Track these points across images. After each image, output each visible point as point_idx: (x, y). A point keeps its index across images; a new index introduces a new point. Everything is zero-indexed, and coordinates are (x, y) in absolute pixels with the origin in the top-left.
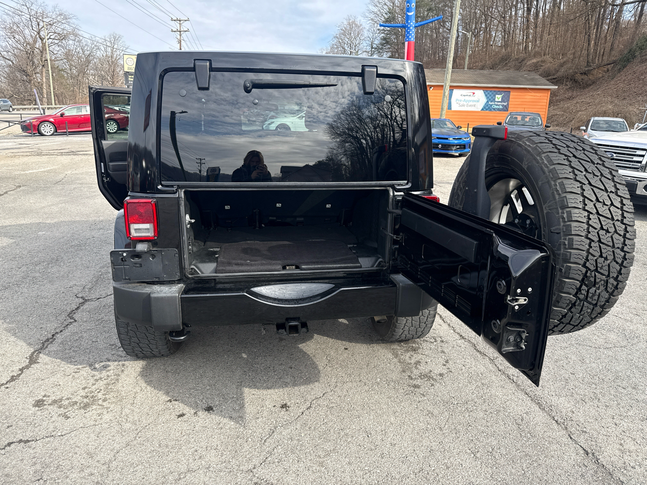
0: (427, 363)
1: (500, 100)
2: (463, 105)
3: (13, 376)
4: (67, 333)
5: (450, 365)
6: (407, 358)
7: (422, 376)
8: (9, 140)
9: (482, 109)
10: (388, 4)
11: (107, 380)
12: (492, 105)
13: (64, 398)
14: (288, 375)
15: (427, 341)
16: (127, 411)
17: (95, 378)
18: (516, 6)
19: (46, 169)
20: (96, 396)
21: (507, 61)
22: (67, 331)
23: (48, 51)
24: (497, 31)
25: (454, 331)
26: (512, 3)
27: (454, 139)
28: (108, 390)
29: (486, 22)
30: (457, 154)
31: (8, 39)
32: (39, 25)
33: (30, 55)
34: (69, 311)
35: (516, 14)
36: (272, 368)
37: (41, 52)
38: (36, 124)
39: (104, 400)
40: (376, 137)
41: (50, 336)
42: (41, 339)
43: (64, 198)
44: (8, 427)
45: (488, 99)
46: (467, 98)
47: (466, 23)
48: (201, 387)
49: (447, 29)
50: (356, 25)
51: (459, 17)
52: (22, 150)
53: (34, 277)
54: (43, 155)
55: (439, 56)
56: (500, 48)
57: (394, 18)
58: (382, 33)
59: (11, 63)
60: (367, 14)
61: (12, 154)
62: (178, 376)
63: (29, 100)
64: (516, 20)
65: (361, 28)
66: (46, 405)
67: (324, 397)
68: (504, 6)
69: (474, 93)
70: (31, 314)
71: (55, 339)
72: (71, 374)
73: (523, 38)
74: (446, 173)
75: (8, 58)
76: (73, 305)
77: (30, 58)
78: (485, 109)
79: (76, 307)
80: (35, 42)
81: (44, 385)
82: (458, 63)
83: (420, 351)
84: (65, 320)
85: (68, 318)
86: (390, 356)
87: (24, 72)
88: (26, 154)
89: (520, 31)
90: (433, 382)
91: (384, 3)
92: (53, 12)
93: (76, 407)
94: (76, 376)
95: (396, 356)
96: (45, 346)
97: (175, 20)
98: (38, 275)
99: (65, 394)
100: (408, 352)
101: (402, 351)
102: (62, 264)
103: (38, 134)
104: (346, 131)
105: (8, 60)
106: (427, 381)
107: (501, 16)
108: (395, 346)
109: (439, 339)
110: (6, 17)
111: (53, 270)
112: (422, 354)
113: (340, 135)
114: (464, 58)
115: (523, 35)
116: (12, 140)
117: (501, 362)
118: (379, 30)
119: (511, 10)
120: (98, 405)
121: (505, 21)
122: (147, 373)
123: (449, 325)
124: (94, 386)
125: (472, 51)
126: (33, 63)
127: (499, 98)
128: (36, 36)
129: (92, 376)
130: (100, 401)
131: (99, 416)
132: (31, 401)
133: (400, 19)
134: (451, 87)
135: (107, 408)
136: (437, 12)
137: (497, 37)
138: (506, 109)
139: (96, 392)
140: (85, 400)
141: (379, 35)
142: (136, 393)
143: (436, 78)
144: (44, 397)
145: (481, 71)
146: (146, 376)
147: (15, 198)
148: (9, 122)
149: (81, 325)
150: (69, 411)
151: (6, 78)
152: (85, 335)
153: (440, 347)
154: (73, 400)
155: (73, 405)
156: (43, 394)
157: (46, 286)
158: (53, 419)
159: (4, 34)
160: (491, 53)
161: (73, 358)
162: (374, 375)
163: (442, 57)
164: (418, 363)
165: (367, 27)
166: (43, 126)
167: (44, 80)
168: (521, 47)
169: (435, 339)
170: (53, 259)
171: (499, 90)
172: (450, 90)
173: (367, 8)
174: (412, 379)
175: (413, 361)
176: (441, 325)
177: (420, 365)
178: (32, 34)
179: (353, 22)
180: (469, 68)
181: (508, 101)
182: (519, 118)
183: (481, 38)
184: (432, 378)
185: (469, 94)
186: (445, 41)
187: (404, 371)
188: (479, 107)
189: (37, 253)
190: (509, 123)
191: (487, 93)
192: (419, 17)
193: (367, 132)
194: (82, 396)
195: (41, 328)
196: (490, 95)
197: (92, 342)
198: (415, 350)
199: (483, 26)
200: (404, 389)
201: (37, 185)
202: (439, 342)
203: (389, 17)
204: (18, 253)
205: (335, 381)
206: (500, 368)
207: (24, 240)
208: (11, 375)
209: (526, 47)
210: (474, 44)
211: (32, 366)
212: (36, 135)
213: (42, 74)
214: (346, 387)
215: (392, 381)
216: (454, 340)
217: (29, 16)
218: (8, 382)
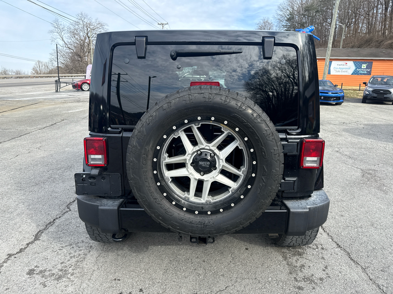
0: (309, 267)
1: (365, 68)
2: (339, 71)
3: (21, 249)
4: (63, 219)
5: (329, 271)
6: (294, 261)
7: (305, 279)
8: (65, 93)
9: (352, 74)
10: (290, 9)
11: (78, 258)
12: (359, 71)
13: (47, 270)
14: (201, 267)
15: (310, 247)
16: (84, 285)
17: (71, 255)
18: (377, 7)
19: (80, 110)
20: (68, 270)
21: (370, 43)
22: (63, 217)
23: (91, 44)
24: (363, 23)
25: (332, 239)
26: (374, 5)
27: (332, 93)
28: (76, 266)
29: (356, 18)
30: (334, 103)
31: (72, 38)
32: (87, 30)
33: (82, 46)
34: (68, 202)
35: (377, 12)
36: (190, 260)
37: (88, 45)
38: (80, 84)
39: (72, 275)
40: (280, 90)
41: (52, 220)
42: (46, 222)
43: (86, 128)
44: (7, 289)
45: (357, 67)
46: (341, 67)
47: (341, 19)
48: (138, 270)
49: (329, 23)
50: (269, 23)
51: (337, 15)
52: (70, 99)
53: (55, 178)
54: (80, 102)
55: (322, 41)
56: (365, 34)
57: (293, 18)
58: (285, 27)
59: (73, 51)
60: (276, 16)
61: (65, 101)
62: (125, 259)
63: (81, 71)
64: (377, 15)
65: (272, 25)
66: (35, 274)
67: (226, 290)
68: (369, 7)
69: (346, 63)
70: (45, 204)
71: (55, 223)
72: (57, 250)
73: (382, 27)
74: (327, 116)
75: (71, 48)
76: (72, 199)
77: (82, 48)
78: (354, 74)
79: (73, 200)
80: (85, 39)
81: (38, 257)
82: (335, 45)
83: (304, 256)
84: (64, 209)
85: (66, 208)
86: (281, 258)
87: (79, 56)
88: (71, 101)
89: (380, 23)
90: (314, 285)
91: (287, 9)
92: (95, 23)
93: (53, 278)
94: (60, 253)
95: (285, 258)
96: (47, 228)
97: (160, 24)
98: (57, 176)
99: (49, 267)
100: (295, 256)
101: (290, 254)
102: (73, 170)
103: (81, 90)
104: (258, 86)
105: (71, 49)
106: (309, 284)
107: (366, 14)
108: (285, 250)
109: (320, 247)
110: (71, 26)
111: (66, 174)
112: (306, 259)
113: (253, 90)
114: (339, 42)
115: (382, 25)
116: (66, 93)
117: (372, 272)
118: (283, 25)
119: (373, 10)
120: (67, 278)
121: (369, 17)
122: (105, 255)
123: (328, 234)
124: (68, 262)
125: (345, 37)
126: (84, 50)
127: (364, 66)
128: (86, 36)
129: (69, 254)
130: (69, 275)
131: (65, 287)
132: (27, 269)
133: (297, 18)
134: (330, 59)
135: (73, 281)
136: (322, 13)
137: (363, 28)
138: (369, 73)
139: (68, 267)
140: (60, 273)
141: (283, 28)
142: (94, 271)
143: (320, 54)
144: (35, 267)
145: (352, 49)
146: (104, 257)
147: (59, 127)
148: (66, 83)
149: (73, 214)
150: (48, 281)
151: (70, 59)
152: (73, 221)
153: (321, 254)
154: (53, 272)
155: (51, 276)
156: (35, 265)
157: (59, 184)
158: (36, 286)
159: (70, 36)
160: (359, 38)
161: (61, 239)
162: (267, 274)
163: (325, 41)
164: (303, 266)
165: (276, 24)
166: (84, 85)
167: (89, 60)
168: (380, 33)
169: (317, 246)
170: (68, 166)
171: (364, 62)
172: (330, 61)
173: (276, 13)
174: (297, 281)
175: (298, 265)
176: (322, 234)
177: (304, 268)
178: (84, 35)
179: (267, 22)
180: (343, 47)
181: (371, 68)
182: (379, 79)
183: (352, 28)
184: (314, 281)
185: (343, 64)
186: (327, 31)
187: (291, 273)
188: (350, 72)
189: (61, 162)
190: (371, 83)
191: (355, 63)
192: (310, 16)
193: (274, 87)
194: (59, 270)
195: (48, 214)
196: (358, 65)
197: (76, 227)
198: (300, 254)
199: (354, 20)
200: (290, 290)
201: (73, 119)
202: (320, 249)
203: (290, 17)
204: (50, 162)
205: (236, 276)
206: (371, 277)
207: (56, 153)
208: (21, 248)
209: (384, 33)
210: (347, 32)
211: (35, 242)
212: (80, 90)
213: (88, 57)
214: (244, 282)
215: (281, 281)
216: (332, 248)
217: (83, 25)
218: (17, 253)
